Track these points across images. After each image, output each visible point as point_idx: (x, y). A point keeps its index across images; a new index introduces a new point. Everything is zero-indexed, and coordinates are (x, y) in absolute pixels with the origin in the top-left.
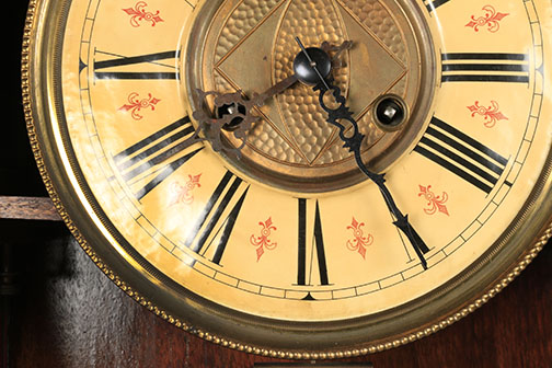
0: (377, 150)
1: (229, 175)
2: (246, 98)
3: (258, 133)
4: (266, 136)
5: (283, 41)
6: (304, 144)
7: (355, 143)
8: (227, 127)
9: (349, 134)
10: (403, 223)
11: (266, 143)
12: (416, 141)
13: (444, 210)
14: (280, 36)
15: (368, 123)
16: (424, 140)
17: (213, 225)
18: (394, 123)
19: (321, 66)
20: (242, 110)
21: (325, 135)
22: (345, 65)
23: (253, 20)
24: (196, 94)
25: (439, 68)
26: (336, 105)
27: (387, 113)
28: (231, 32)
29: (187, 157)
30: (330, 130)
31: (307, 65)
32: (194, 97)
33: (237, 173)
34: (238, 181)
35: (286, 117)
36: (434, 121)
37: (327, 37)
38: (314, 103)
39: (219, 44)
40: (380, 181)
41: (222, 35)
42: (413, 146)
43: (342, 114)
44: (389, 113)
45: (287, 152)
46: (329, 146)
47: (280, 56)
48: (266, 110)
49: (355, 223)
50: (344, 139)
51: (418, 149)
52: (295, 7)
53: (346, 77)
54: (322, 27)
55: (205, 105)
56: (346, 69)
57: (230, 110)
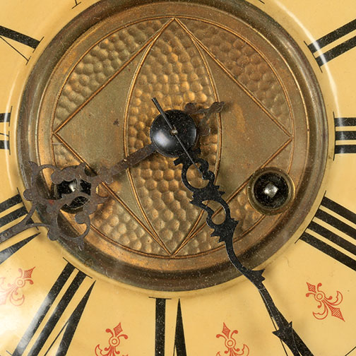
0: (256, 237)
1: (69, 269)
2: (91, 172)
3: (106, 215)
4: (116, 220)
5: (139, 101)
6: (162, 231)
7: (226, 230)
8: (65, 208)
9: (218, 219)
10: (287, 333)
11: (116, 228)
12: (303, 228)
13: (338, 314)
14: (134, 94)
15: (242, 205)
16: (313, 226)
17: (47, 333)
18: (277, 202)
19: (184, 134)
20: (86, 187)
21: (189, 218)
22: (215, 131)
23: (102, 75)
24: (29, 168)
25: (332, 136)
26: (203, 182)
27: (267, 191)
28: (74, 89)
29: (17, 247)
30: (196, 213)
31: (169, 134)
32: (28, 172)
33: (80, 266)
34: (81, 276)
35: (141, 196)
36: (326, 202)
37: (192, 96)
38: (176, 178)
39: (59, 105)
40: (257, 279)
41: (64, 93)
42: (299, 233)
43: (210, 194)
44: (270, 191)
45: (143, 239)
46: (195, 232)
47: (135, 119)
48: (116, 187)
49: (226, 331)
50: (212, 224)
51: (305, 237)
52: (153, 58)
53: (216, 147)
54: (187, 85)
55: (40, 181)
56: (217, 137)
57: (72, 187)
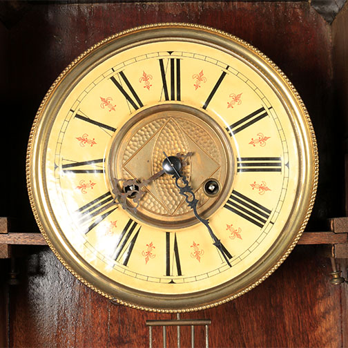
0: (206, 207)
1: (131, 221)
2: (139, 182)
3: (145, 199)
4: (149, 201)
5: (157, 152)
6: (168, 205)
7: (193, 204)
8: (129, 197)
9: (190, 200)
10: (219, 245)
11: (149, 204)
12: (225, 202)
13: (239, 237)
14: (155, 150)
15: (201, 194)
16: (229, 202)
17: (123, 246)
18: (215, 192)
19: (176, 165)
20: (137, 188)
21: (179, 199)
22: (188, 164)
23: (142, 142)
24: (114, 181)
25: (236, 165)
26: (184, 185)
27: (210, 188)
28: (131, 148)
29: (110, 212)
30: (182, 197)
31: (170, 165)
32: (113, 182)
33: (135, 220)
34: (136, 224)
35: (159, 191)
36: (234, 192)
37: (179, 150)
38: (173, 183)
39: (125, 154)
40: (206, 223)
41: (126, 149)
42: (223, 205)
43: (187, 189)
44: (211, 188)
45: (160, 208)
46: (181, 205)
47: (156, 160)
48: (149, 187)
49: (194, 244)
50: (188, 202)
51: (226, 206)
52: (162, 135)
53: (189, 170)
54: (177, 145)
55: (118, 186)
56: (189, 166)
57: (131, 188)
